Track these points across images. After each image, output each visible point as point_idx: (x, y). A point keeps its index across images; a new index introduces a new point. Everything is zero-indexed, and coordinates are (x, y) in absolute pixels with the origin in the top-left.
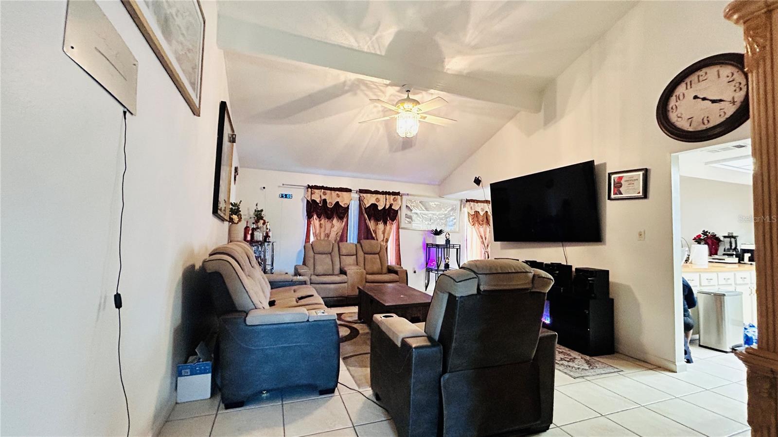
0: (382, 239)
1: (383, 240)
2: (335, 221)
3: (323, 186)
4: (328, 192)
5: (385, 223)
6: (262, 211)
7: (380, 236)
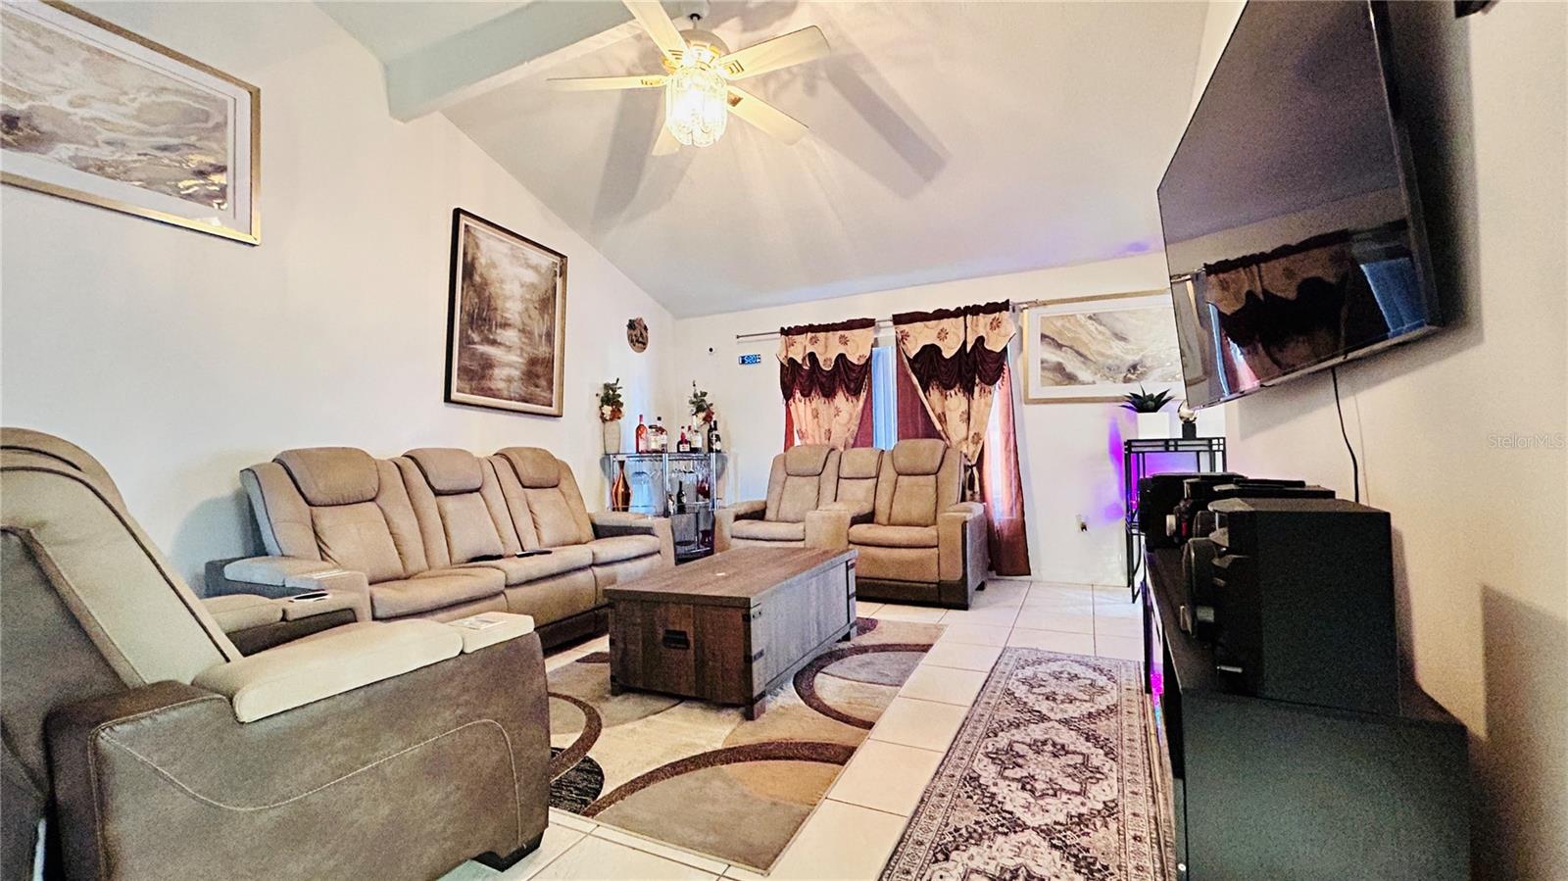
0: (964, 435)
1: (967, 439)
2: (840, 398)
3: (811, 326)
4: (821, 335)
5: (969, 391)
6: (704, 394)
7: (956, 429)
